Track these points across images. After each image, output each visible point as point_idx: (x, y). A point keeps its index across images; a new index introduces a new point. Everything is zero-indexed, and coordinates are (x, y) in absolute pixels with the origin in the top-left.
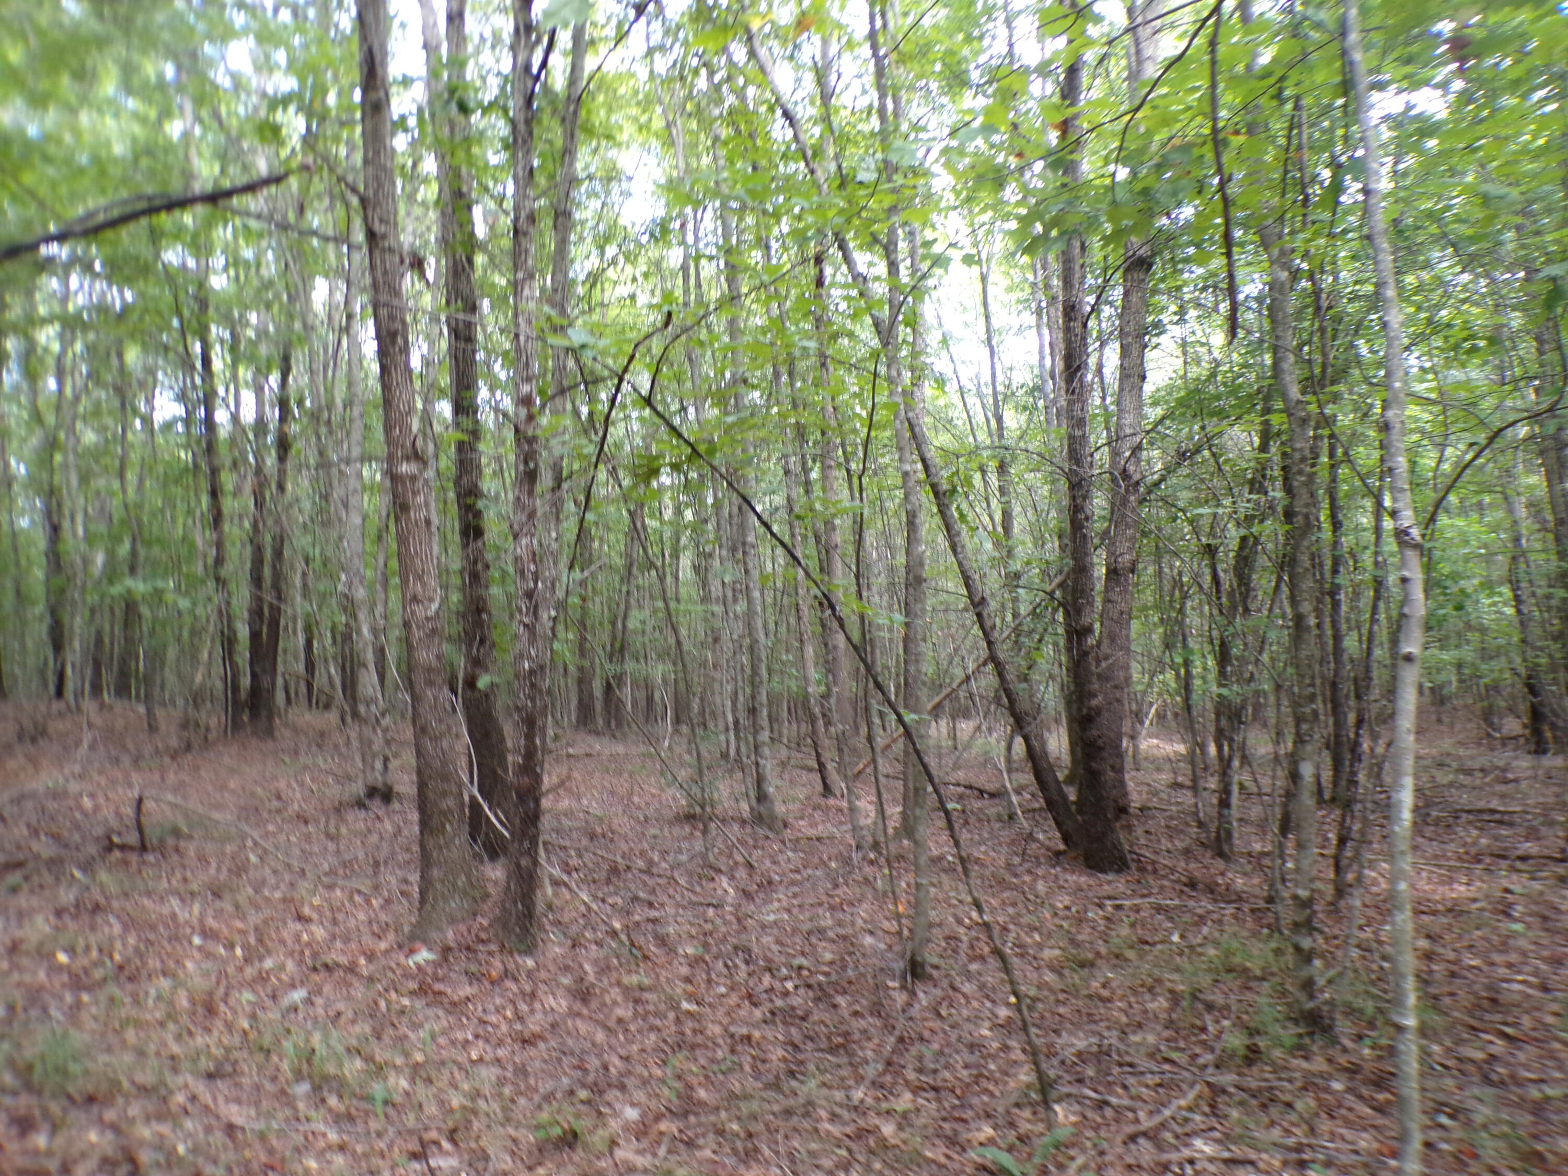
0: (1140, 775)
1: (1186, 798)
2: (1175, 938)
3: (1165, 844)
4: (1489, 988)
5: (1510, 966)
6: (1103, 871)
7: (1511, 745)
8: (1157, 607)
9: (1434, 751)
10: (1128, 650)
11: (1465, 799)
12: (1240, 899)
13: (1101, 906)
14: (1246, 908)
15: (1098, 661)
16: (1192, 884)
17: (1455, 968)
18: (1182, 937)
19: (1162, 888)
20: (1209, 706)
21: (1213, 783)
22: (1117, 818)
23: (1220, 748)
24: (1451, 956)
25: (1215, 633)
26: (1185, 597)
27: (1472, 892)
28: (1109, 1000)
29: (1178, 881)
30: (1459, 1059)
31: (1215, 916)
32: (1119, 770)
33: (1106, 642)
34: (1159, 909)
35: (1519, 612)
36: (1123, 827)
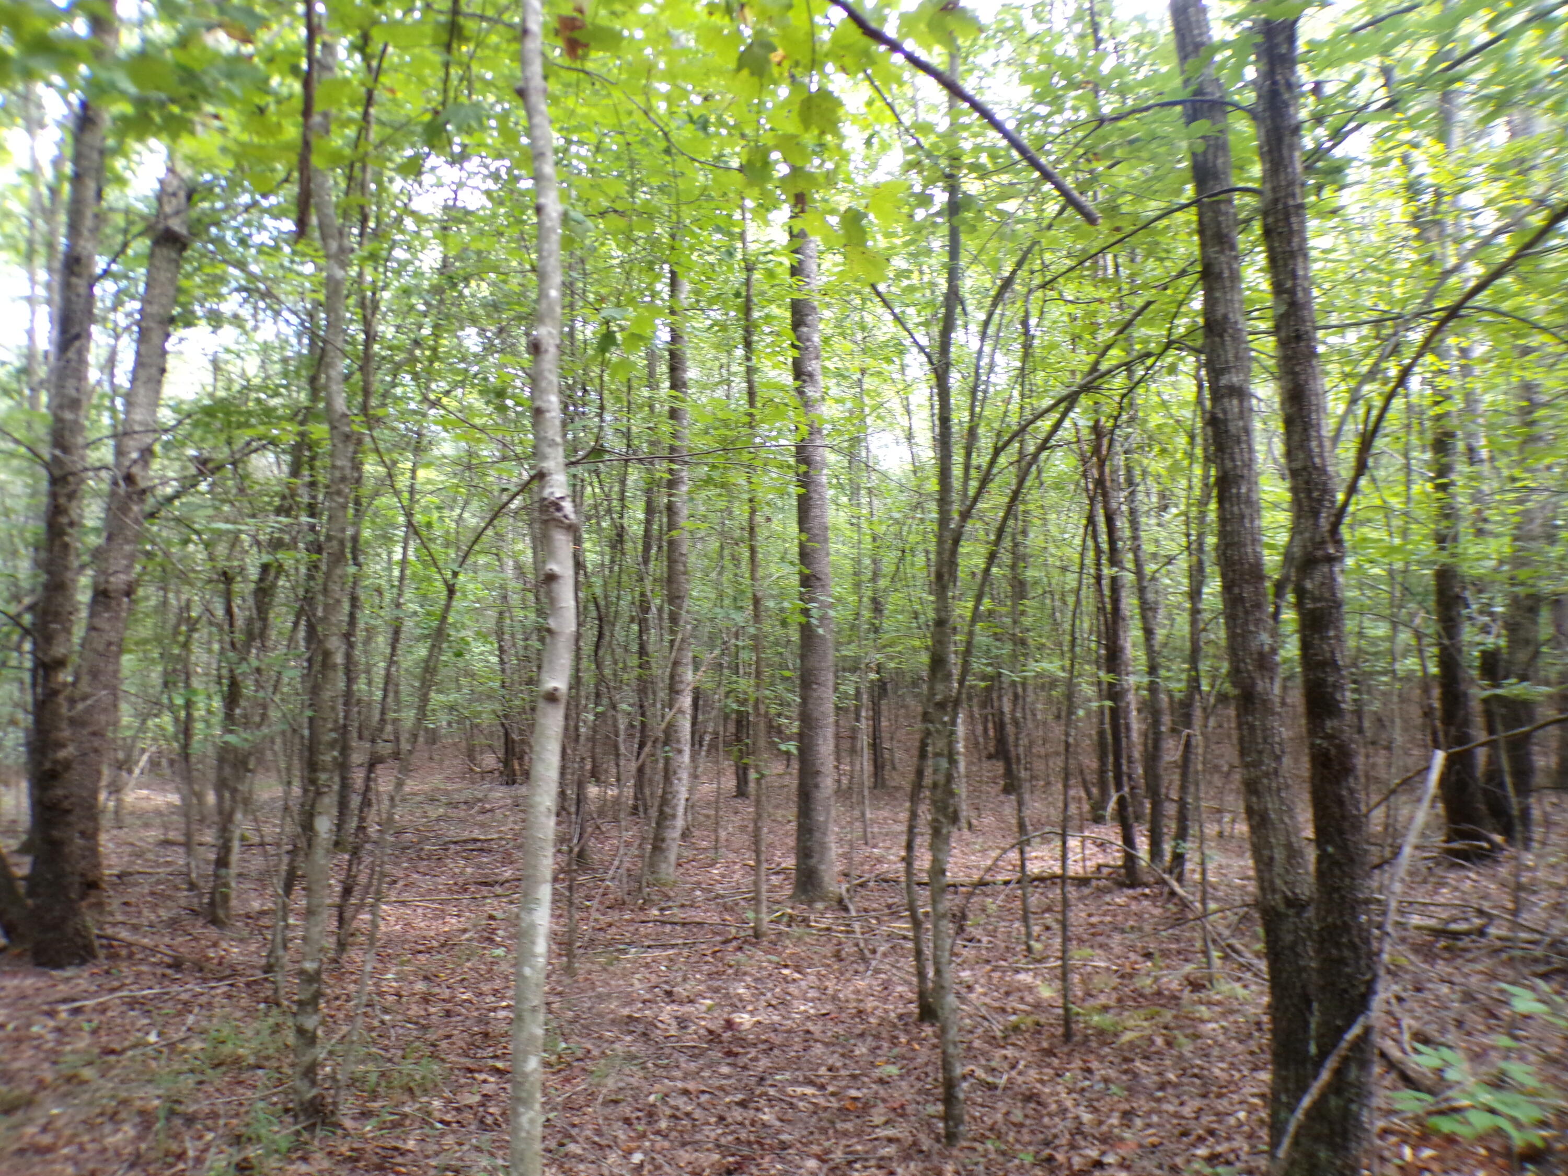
0: (121, 833)
1: (178, 857)
2: (152, 1038)
3: (148, 915)
4: (479, 1021)
5: (495, 992)
6: (59, 966)
7: (488, 777)
8: (158, 639)
9: (426, 787)
10: (114, 691)
11: (453, 832)
12: (235, 973)
13: (51, 1014)
14: (241, 982)
15: (72, 701)
16: (177, 965)
17: (448, 1006)
18: (160, 1035)
19: (138, 975)
20: (211, 751)
21: (209, 836)
22: (83, 897)
23: (220, 797)
24: (447, 994)
25: (225, 672)
26: (192, 629)
27: (461, 923)
28: (49, 1149)
29: (160, 964)
30: (458, 1109)
31: (203, 1000)
32: (91, 836)
33: (85, 679)
34: (132, 1003)
35: (502, 661)
36: (91, 906)
